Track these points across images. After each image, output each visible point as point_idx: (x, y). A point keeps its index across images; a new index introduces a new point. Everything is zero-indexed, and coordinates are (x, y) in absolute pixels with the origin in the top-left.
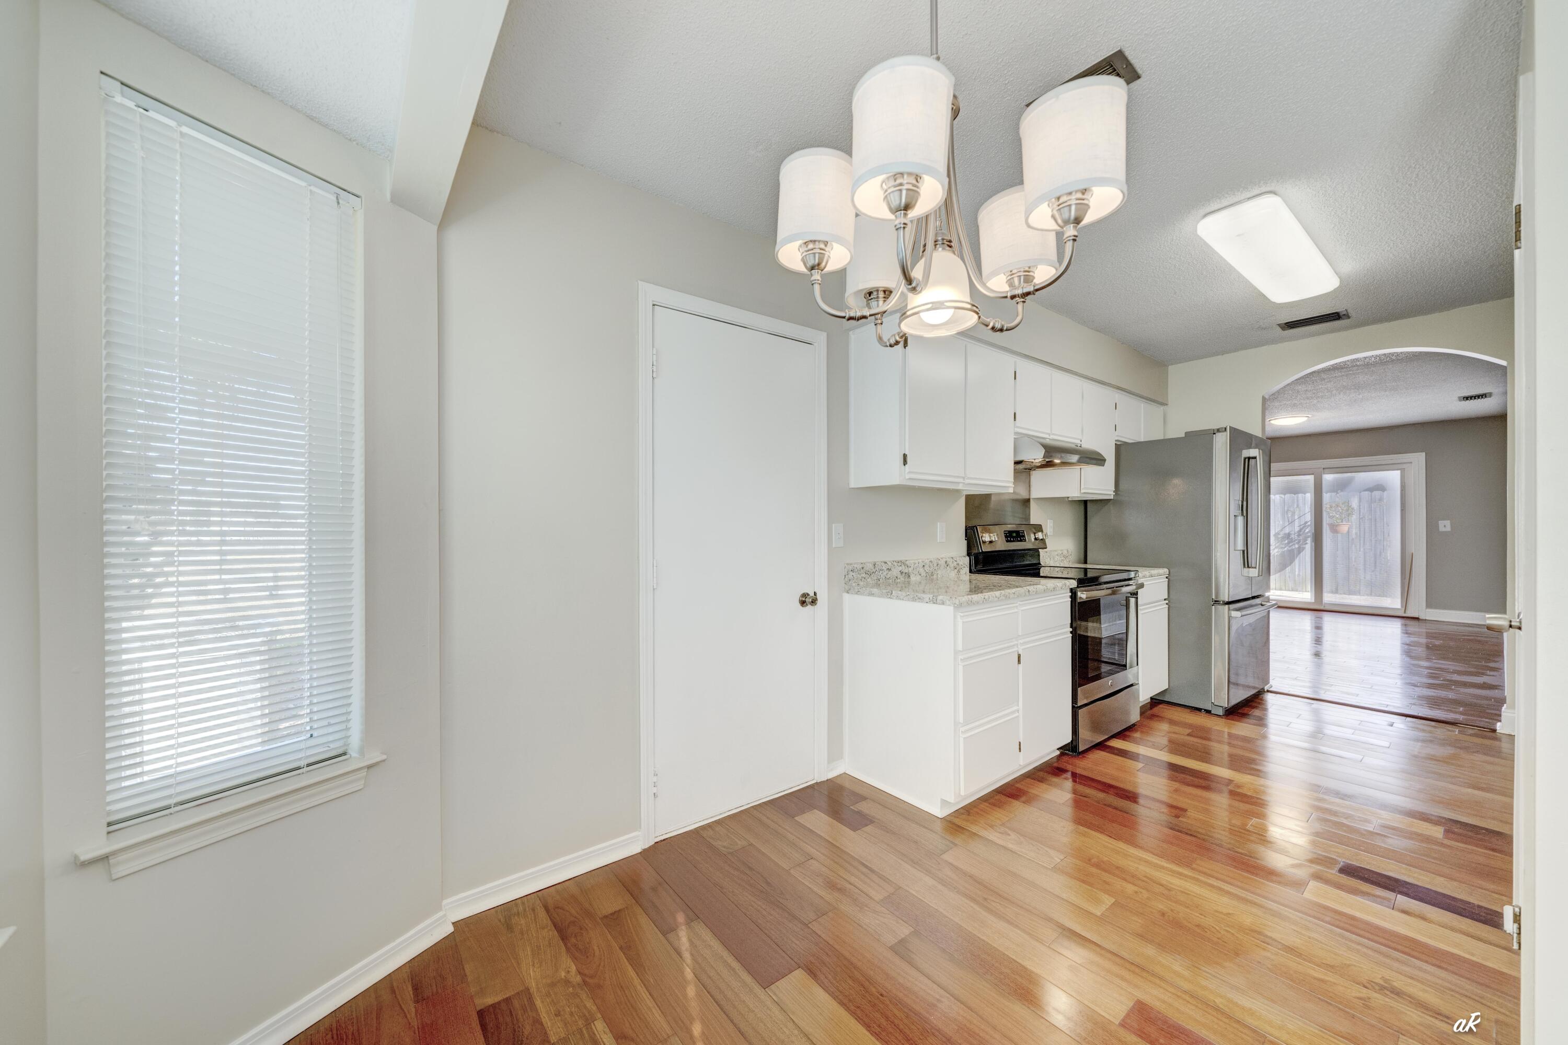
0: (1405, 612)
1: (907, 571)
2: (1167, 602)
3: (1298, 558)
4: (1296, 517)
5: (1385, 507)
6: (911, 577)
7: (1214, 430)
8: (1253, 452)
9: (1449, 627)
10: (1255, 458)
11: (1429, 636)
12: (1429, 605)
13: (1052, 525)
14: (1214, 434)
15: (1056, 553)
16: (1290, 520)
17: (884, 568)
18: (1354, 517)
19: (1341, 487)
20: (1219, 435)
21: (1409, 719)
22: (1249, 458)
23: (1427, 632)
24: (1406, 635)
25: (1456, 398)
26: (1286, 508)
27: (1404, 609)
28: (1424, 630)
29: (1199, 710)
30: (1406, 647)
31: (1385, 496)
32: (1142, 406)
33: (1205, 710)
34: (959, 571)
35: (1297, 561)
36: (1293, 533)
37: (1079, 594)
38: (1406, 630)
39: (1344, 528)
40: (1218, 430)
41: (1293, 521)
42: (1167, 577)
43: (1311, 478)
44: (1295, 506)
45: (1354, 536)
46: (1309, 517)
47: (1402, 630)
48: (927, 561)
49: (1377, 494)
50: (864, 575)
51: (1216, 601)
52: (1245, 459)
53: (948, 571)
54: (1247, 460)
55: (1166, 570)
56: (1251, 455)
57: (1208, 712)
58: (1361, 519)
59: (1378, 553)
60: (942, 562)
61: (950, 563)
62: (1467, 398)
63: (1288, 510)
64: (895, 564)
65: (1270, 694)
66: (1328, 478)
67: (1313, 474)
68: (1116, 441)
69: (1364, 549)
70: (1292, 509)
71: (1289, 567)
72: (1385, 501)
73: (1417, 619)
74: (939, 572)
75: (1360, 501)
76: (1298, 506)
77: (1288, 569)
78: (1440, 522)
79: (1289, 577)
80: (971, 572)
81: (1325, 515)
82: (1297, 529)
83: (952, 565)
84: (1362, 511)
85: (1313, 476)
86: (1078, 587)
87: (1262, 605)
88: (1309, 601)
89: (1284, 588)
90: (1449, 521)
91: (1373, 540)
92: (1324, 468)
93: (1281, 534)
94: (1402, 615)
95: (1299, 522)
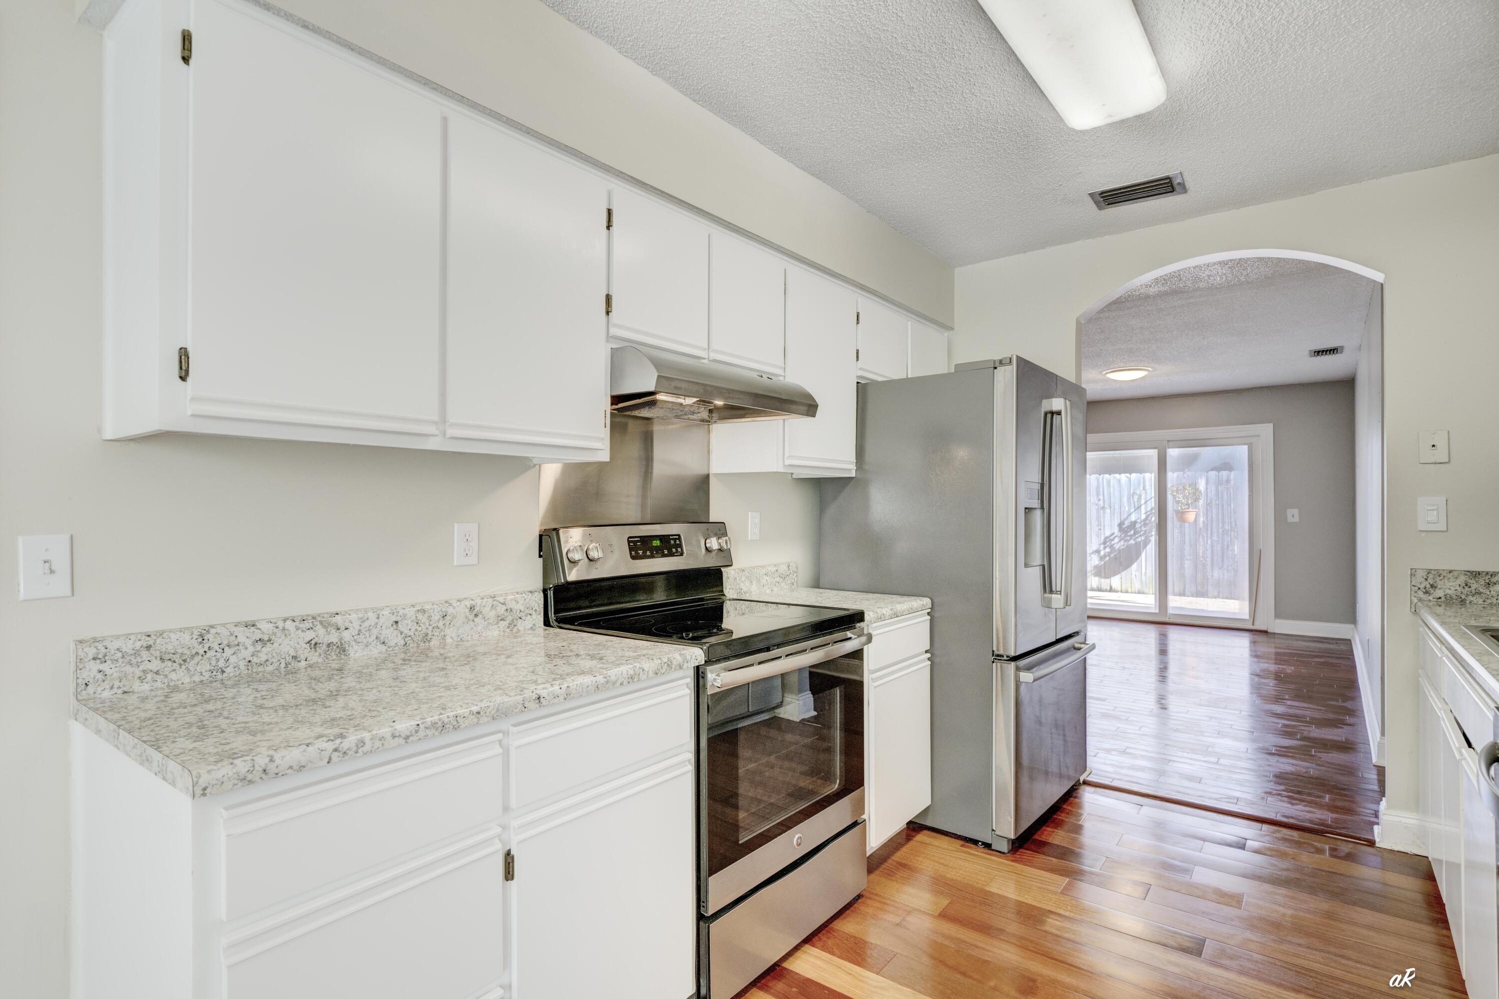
0: (1253, 625)
1: (335, 640)
2: (929, 655)
3: (1144, 551)
4: (1143, 502)
5: (1232, 491)
6: (351, 652)
7: (994, 361)
8: (1057, 404)
9: (1300, 642)
10: (1059, 413)
11: (1279, 658)
12: (1278, 615)
13: (757, 521)
14: (996, 368)
15: (764, 571)
16: (1136, 506)
17: (241, 639)
18: (1201, 502)
19: (1188, 463)
20: (1001, 370)
21: (1265, 827)
22: (1052, 413)
23: (1277, 654)
24: (1255, 660)
25: (1306, 353)
26: (1132, 491)
27: (1252, 619)
28: (1273, 650)
29: (975, 842)
30: (1256, 679)
31: (1232, 477)
32: (910, 325)
33: (984, 843)
34: (511, 625)
35: (1143, 555)
36: (1139, 521)
37: (710, 676)
38: (1255, 651)
39: (1191, 517)
40: (1001, 362)
41: (1139, 507)
42: (928, 614)
43: (1153, 453)
44: (1142, 488)
45: (1201, 525)
46: (1152, 504)
47: (1251, 651)
48: (410, 612)
49: (1224, 474)
50: (156, 665)
51: (998, 656)
52: (1046, 414)
53: (480, 628)
54: (1049, 416)
55: (927, 601)
56: (1055, 408)
57: (988, 846)
58: (1208, 505)
59: (1226, 547)
60: (462, 610)
61: (486, 610)
62: (1318, 353)
63: (1134, 493)
64: (289, 625)
65: (1088, 789)
66: (1173, 453)
67: (1156, 448)
68: (858, 377)
69: (1212, 541)
70: (1138, 492)
71: (1135, 563)
72: (1232, 482)
73: (1266, 632)
74: (450, 632)
75: (1207, 483)
76: (1144, 488)
78: (1288, 510)
79: (1136, 575)
80: (547, 623)
81: (1170, 498)
82: (1143, 517)
83: (492, 614)
84: (1209, 495)
85: (1156, 451)
86: (708, 662)
87: (1075, 648)
88: (1153, 611)
89: (1130, 590)
90: (1297, 510)
91: (1220, 531)
92: (1168, 441)
93: (1127, 523)
94: (1251, 627)
95: (1146, 508)
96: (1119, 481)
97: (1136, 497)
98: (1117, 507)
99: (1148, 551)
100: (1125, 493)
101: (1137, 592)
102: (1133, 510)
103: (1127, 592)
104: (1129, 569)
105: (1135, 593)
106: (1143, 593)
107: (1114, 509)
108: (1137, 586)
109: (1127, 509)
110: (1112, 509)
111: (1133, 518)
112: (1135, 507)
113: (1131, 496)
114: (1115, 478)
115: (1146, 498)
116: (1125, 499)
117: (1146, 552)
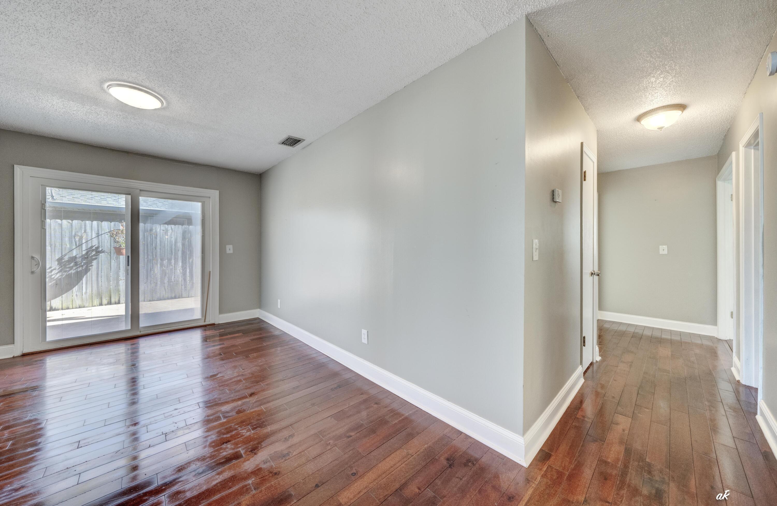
0: (205, 322)
4: (84, 241)
12: (221, 312)
16: (78, 244)
25: (277, 142)
27: (204, 318)
35: (84, 279)
36: (79, 255)
41: (80, 245)
44: (83, 231)
67: (130, 194)
70: (79, 234)
71: (77, 287)
73: (214, 324)
76: (85, 232)
77: (75, 289)
78: (227, 246)
79: (77, 295)
82: (84, 252)
85: (129, 197)
89: (71, 306)
90: (232, 245)
91: (146, 260)
92: (140, 190)
93: (66, 258)
94: (202, 323)
95: (87, 246)
96: (61, 225)
97: (77, 239)
98: (58, 245)
99: (88, 276)
100: (67, 234)
101: (78, 307)
102: (74, 247)
103: (68, 308)
104: (71, 291)
105: (76, 308)
106: (84, 307)
107: (55, 246)
108: (78, 302)
109: (68, 246)
110: (53, 246)
111: (74, 253)
112: (76, 245)
113: (72, 237)
114: (57, 222)
115: (87, 239)
116: (67, 239)
117: (87, 278)
